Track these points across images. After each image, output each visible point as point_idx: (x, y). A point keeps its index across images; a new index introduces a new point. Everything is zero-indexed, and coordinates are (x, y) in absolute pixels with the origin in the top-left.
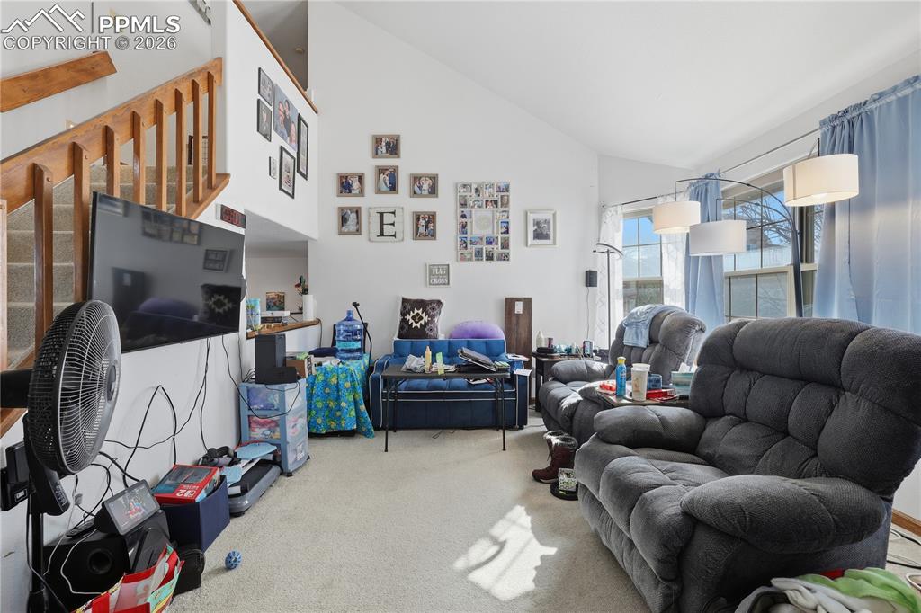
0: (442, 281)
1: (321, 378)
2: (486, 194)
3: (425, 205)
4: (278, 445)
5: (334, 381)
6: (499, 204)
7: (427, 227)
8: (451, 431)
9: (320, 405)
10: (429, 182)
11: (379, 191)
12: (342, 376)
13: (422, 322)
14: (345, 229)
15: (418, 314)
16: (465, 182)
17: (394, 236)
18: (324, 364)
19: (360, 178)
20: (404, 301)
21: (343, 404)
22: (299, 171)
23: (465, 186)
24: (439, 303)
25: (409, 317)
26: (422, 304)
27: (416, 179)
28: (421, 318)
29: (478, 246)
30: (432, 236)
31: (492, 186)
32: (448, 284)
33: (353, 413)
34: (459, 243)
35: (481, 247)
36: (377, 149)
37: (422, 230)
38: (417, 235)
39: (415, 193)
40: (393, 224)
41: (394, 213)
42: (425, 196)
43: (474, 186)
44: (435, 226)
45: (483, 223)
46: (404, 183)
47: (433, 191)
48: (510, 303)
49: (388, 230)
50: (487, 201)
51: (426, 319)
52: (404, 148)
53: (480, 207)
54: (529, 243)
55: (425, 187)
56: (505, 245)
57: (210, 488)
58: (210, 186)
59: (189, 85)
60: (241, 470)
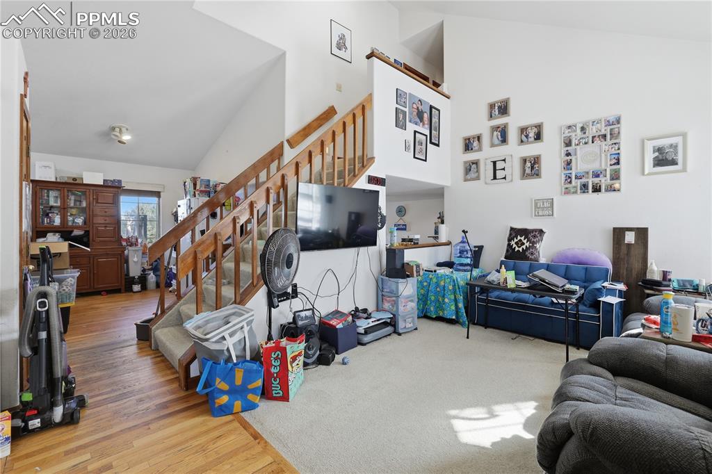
0: (546, 212)
1: (434, 280)
2: (592, 131)
3: (531, 150)
4: (394, 315)
5: (442, 283)
6: (608, 137)
7: (532, 168)
8: (532, 338)
9: (433, 298)
10: (535, 130)
11: (493, 145)
12: (448, 281)
13: (524, 247)
14: (468, 177)
15: (520, 240)
16: (569, 124)
17: (505, 178)
18: (438, 271)
19: (479, 138)
20: (512, 229)
21: (446, 300)
22: (431, 143)
23: (569, 127)
24: (541, 232)
25: (513, 243)
26: (525, 232)
27: (523, 130)
28: (523, 244)
29: (584, 180)
30: (537, 175)
31: (599, 122)
32: (553, 215)
33: (453, 308)
34: (563, 179)
35: (586, 180)
36: (491, 113)
37: (528, 171)
38: (524, 176)
39: (522, 141)
40: (504, 169)
41: (504, 160)
42: (531, 143)
43: (579, 126)
44: (539, 167)
45: (589, 159)
46: (513, 135)
47: (538, 137)
48: (619, 233)
49: (500, 174)
50: (593, 137)
51: (527, 244)
52: (512, 108)
53: (586, 143)
54: (646, 172)
55: (532, 135)
56: (616, 176)
57: (346, 324)
58: (363, 166)
59: (351, 116)
60: (370, 323)
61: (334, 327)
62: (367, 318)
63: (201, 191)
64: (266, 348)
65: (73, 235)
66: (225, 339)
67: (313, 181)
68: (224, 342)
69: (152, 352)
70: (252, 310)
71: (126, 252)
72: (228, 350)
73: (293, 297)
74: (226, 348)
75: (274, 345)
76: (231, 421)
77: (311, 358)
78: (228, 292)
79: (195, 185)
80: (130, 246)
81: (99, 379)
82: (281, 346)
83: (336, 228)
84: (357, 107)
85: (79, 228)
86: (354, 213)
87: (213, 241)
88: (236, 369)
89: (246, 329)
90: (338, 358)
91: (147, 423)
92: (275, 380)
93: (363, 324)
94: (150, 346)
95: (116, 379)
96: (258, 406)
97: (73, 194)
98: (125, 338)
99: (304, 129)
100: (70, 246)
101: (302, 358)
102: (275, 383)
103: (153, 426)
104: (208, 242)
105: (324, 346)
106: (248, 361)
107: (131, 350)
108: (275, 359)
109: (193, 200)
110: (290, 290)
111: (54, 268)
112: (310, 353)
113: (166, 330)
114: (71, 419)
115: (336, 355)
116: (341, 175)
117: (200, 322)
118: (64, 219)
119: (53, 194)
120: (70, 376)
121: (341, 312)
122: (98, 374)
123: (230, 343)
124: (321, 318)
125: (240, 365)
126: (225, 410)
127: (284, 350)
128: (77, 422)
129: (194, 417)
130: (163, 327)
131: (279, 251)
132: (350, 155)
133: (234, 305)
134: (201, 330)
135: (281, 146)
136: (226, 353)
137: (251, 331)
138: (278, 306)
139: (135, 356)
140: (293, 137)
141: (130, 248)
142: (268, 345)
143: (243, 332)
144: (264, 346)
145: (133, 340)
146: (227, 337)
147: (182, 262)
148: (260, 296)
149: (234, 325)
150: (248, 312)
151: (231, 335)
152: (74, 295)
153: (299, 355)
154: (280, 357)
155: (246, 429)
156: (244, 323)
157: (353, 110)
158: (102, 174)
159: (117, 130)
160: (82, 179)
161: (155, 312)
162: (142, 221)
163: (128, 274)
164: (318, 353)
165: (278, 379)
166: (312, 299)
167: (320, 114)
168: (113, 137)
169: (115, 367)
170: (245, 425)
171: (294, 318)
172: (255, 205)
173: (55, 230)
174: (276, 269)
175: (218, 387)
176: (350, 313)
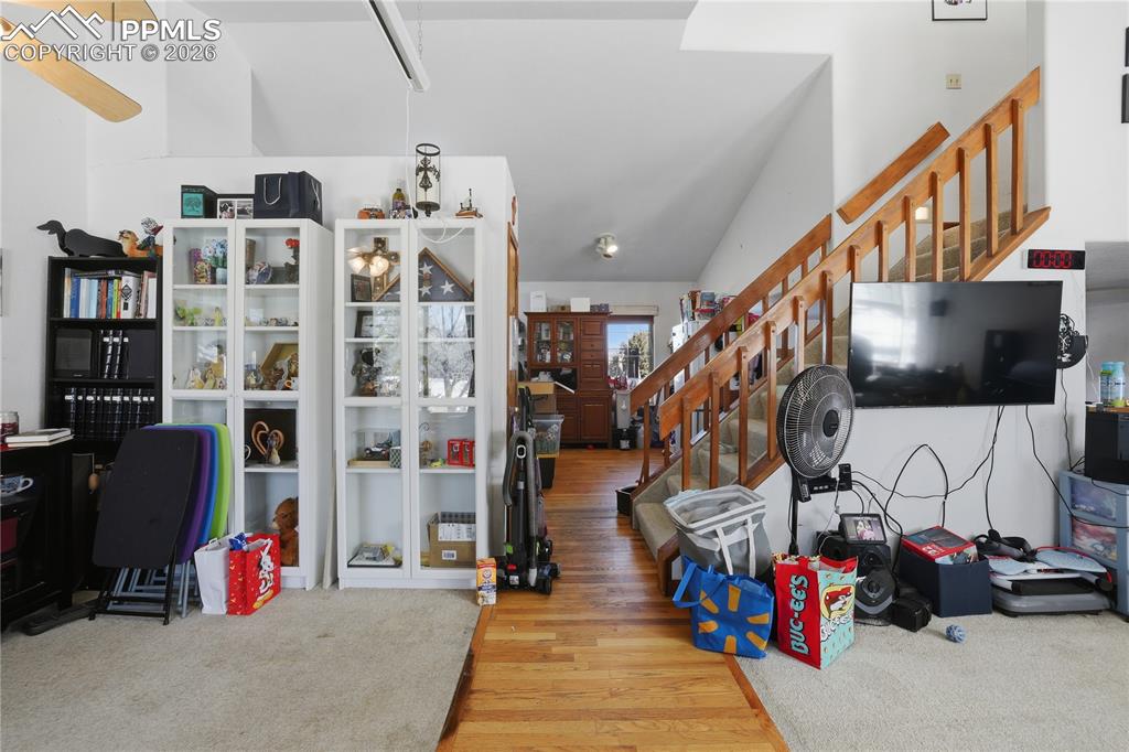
4: (1111, 570)
57: (961, 559)
58: (1014, 233)
59: (979, 133)
60: (1033, 571)
61: (931, 559)
62: (1021, 559)
63: (702, 311)
64: (782, 565)
65: (562, 374)
66: (717, 536)
67: (885, 277)
68: (716, 539)
69: (631, 532)
70: (763, 499)
71: (614, 396)
72: (721, 552)
73: (842, 488)
74: (718, 549)
75: (796, 563)
76: (718, 663)
77: (874, 605)
78: (729, 463)
79: (694, 303)
80: (619, 389)
81: (574, 550)
82: (809, 568)
83: (956, 365)
84: (996, 110)
85: (566, 365)
86: (999, 332)
87: (707, 386)
88: (731, 586)
89: (751, 527)
90: (937, 623)
91: (615, 623)
92: (796, 623)
93: (1008, 571)
94: (631, 523)
95: (592, 555)
96: (764, 656)
97: (562, 325)
98: (603, 506)
99: (874, 183)
100: (557, 387)
101: (851, 600)
102: (797, 629)
103: (621, 629)
104: (701, 385)
105: (906, 591)
106: (751, 579)
107: (612, 524)
108: (799, 587)
109: (690, 324)
110: (835, 473)
111: (537, 411)
112: (871, 595)
113: (648, 506)
114: (543, 588)
115: (934, 618)
116: (954, 259)
117: (685, 503)
118: (553, 356)
119: (544, 326)
120: (547, 538)
121: (949, 533)
122: (573, 544)
123: (724, 543)
124: (901, 535)
125: (737, 581)
126: (710, 643)
127: (813, 577)
128: (549, 594)
129: (671, 637)
130: (645, 502)
131: (809, 404)
132: (976, 213)
133: (738, 486)
134: (687, 515)
135: (828, 221)
136: (717, 556)
137: (759, 531)
138: (809, 499)
139: (615, 532)
140: (850, 203)
141: (618, 392)
142: (787, 561)
143: (746, 530)
144: (780, 561)
145: (613, 511)
146: (720, 532)
147: (664, 413)
148: (781, 478)
149: (732, 517)
150: (756, 501)
151: (727, 531)
152: (558, 446)
153: (845, 592)
154: (805, 585)
155: (739, 683)
156: (748, 517)
157: (983, 119)
158: (588, 299)
159: (603, 241)
160: (569, 307)
161: (638, 478)
162: (633, 356)
163: (616, 425)
164: (890, 600)
165: (801, 623)
166: (883, 497)
167: (912, 144)
168: (598, 250)
169: (591, 540)
170: (740, 679)
171: (842, 526)
172: (772, 328)
173: (545, 368)
174: (805, 435)
175: (703, 604)
176: (975, 541)
